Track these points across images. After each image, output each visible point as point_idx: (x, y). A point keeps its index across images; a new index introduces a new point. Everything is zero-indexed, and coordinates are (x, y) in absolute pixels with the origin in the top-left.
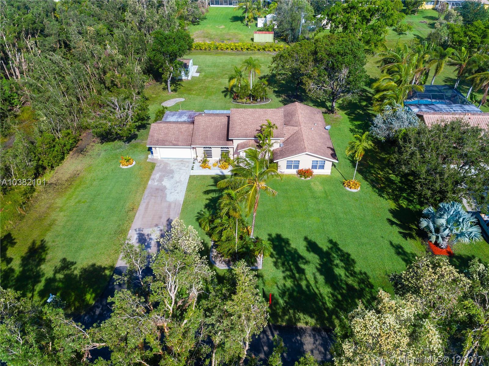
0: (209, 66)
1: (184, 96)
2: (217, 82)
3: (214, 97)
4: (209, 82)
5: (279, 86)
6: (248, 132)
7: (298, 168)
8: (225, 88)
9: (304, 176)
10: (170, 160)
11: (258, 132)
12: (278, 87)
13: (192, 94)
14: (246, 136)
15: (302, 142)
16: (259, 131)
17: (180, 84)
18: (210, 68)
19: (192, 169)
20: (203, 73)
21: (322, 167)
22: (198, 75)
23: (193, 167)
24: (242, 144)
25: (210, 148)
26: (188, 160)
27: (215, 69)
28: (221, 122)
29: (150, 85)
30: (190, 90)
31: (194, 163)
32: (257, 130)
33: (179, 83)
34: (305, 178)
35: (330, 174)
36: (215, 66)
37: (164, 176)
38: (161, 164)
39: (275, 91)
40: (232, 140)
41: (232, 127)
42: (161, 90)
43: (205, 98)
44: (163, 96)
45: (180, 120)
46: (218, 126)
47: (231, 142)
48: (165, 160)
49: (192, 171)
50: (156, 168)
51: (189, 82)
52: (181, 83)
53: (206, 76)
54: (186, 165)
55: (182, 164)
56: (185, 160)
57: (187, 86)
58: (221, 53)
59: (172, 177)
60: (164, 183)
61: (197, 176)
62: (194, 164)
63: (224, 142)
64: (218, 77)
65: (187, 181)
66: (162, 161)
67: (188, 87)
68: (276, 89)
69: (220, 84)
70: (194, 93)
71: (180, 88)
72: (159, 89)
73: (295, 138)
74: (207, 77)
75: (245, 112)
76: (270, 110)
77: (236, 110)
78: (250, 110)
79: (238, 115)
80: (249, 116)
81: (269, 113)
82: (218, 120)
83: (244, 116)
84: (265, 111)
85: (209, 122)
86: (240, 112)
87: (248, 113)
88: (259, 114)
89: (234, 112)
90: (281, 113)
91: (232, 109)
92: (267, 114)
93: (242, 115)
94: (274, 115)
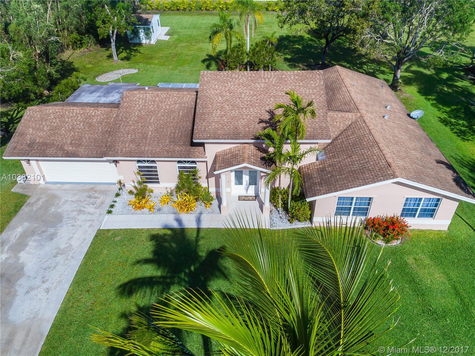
0: (185, 28)
1: (137, 66)
2: (196, 47)
3: (187, 68)
4: (182, 47)
5: (293, 52)
6: (241, 124)
7: (366, 214)
8: (207, 55)
9: (384, 236)
10: (66, 187)
11: (264, 125)
12: (291, 53)
13: (152, 63)
14: (235, 135)
15: (376, 151)
16: (266, 122)
17: (137, 50)
18: (187, 30)
19: (110, 212)
20: (176, 37)
21: (430, 213)
22: (167, 38)
23: (112, 206)
24: (225, 153)
25: (153, 161)
26: (105, 187)
27: (195, 31)
28: (180, 103)
29: (90, 51)
30: (151, 58)
31: (118, 195)
32: (261, 121)
33: (135, 48)
34: (387, 242)
35: (446, 229)
36: (194, 27)
37: (33, 233)
38: (39, 199)
39: (286, 60)
40: (202, 145)
41: (203, 114)
42: (105, 57)
43: (171, 69)
44: (103, 67)
45: (103, 100)
46: (173, 112)
47: (201, 148)
48: (54, 187)
49: (107, 216)
50: (25, 209)
51: (151, 47)
52: (139, 48)
53: (179, 40)
54: (99, 201)
55: (90, 197)
56: (99, 188)
57: (146, 52)
58: (206, 14)
59: (51, 237)
60: (24, 256)
61: (116, 233)
62: (117, 199)
63: (183, 148)
64: (198, 42)
65: (86, 249)
66: (44, 190)
67: (148, 54)
68: (289, 57)
69: (201, 50)
70: (156, 62)
71: (135, 56)
72: (101, 57)
73: (352, 138)
74: (181, 42)
75: (234, 80)
76: (292, 73)
77: (212, 74)
78: (246, 74)
79: (217, 86)
80: (242, 88)
81: (289, 80)
82: (174, 99)
83: (232, 88)
84: (280, 76)
85: (153, 103)
86: (221, 80)
87: (242, 80)
88: (266, 83)
89: (208, 78)
90: (318, 81)
91: (204, 73)
92: (286, 83)
93: (226, 85)
94: (301, 84)
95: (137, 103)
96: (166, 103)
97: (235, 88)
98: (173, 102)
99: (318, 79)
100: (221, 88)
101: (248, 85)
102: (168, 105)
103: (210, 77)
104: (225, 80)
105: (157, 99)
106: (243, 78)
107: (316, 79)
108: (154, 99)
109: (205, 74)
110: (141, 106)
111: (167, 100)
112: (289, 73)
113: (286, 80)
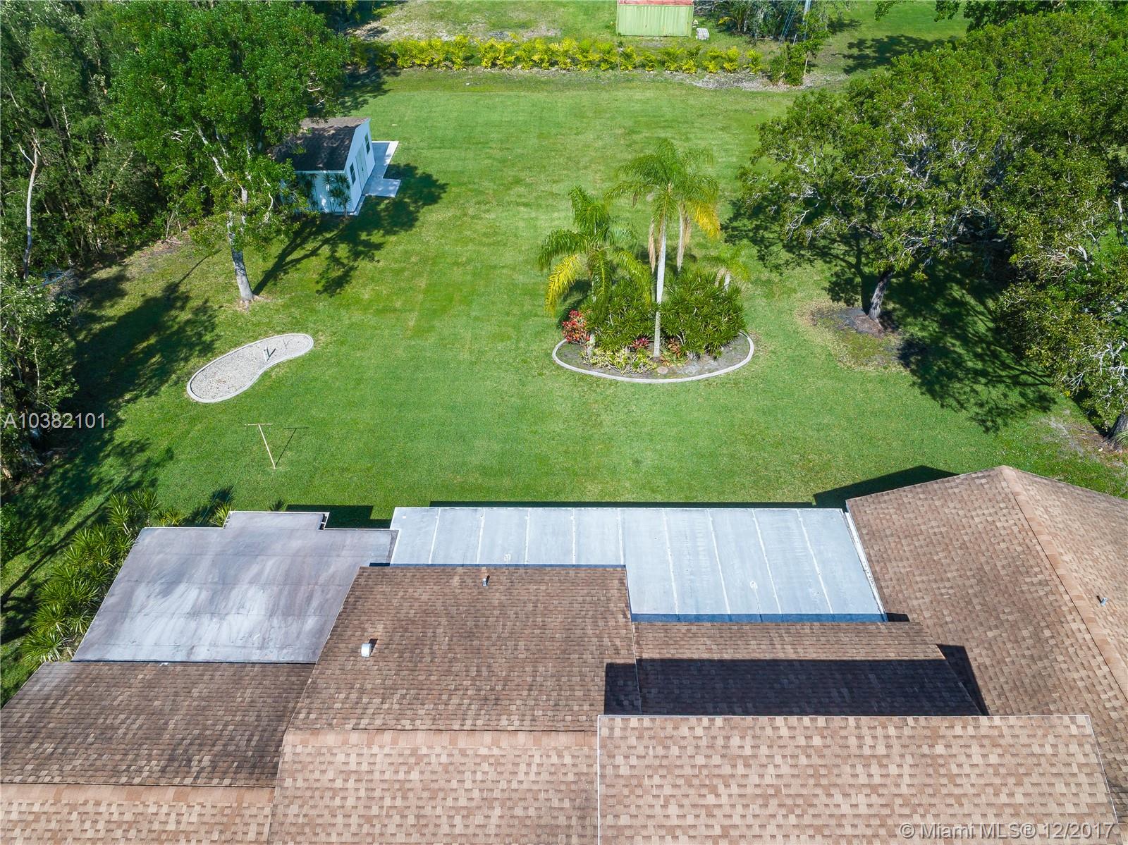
22: (393, 188)
28: (507, 801)
75: (741, 770)
76: (971, 731)
77: (646, 734)
78: (784, 732)
79: (673, 810)
80: (780, 819)
81: (967, 769)
82: (479, 776)
83: (736, 820)
84: (926, 750)
85: (399, 802)
86: (688, 771)
87: (771, 767)
88: (874, 789)
89: (633, 761)
90: (1082, 778)
91: (612, 729)
92: (957, 791)
93: (711, 799)
94: (1019, 799)
95: (338, 802)
96: (449, 802)
97: (750, 820)
98: (476, 794)
99: (1080, 766)
100: (690, 820)
101: (800, 801)
102: (458, 809)
103: (641, 751)
104: (705, 772)
105: (415, 776)
106: (778, 760)
107: (1075, 769)
108: (401, 776)
109: (617, 733)
110: (354, 820)
111: (454, 784)
112: (958, 730)
113: (955, 770)
